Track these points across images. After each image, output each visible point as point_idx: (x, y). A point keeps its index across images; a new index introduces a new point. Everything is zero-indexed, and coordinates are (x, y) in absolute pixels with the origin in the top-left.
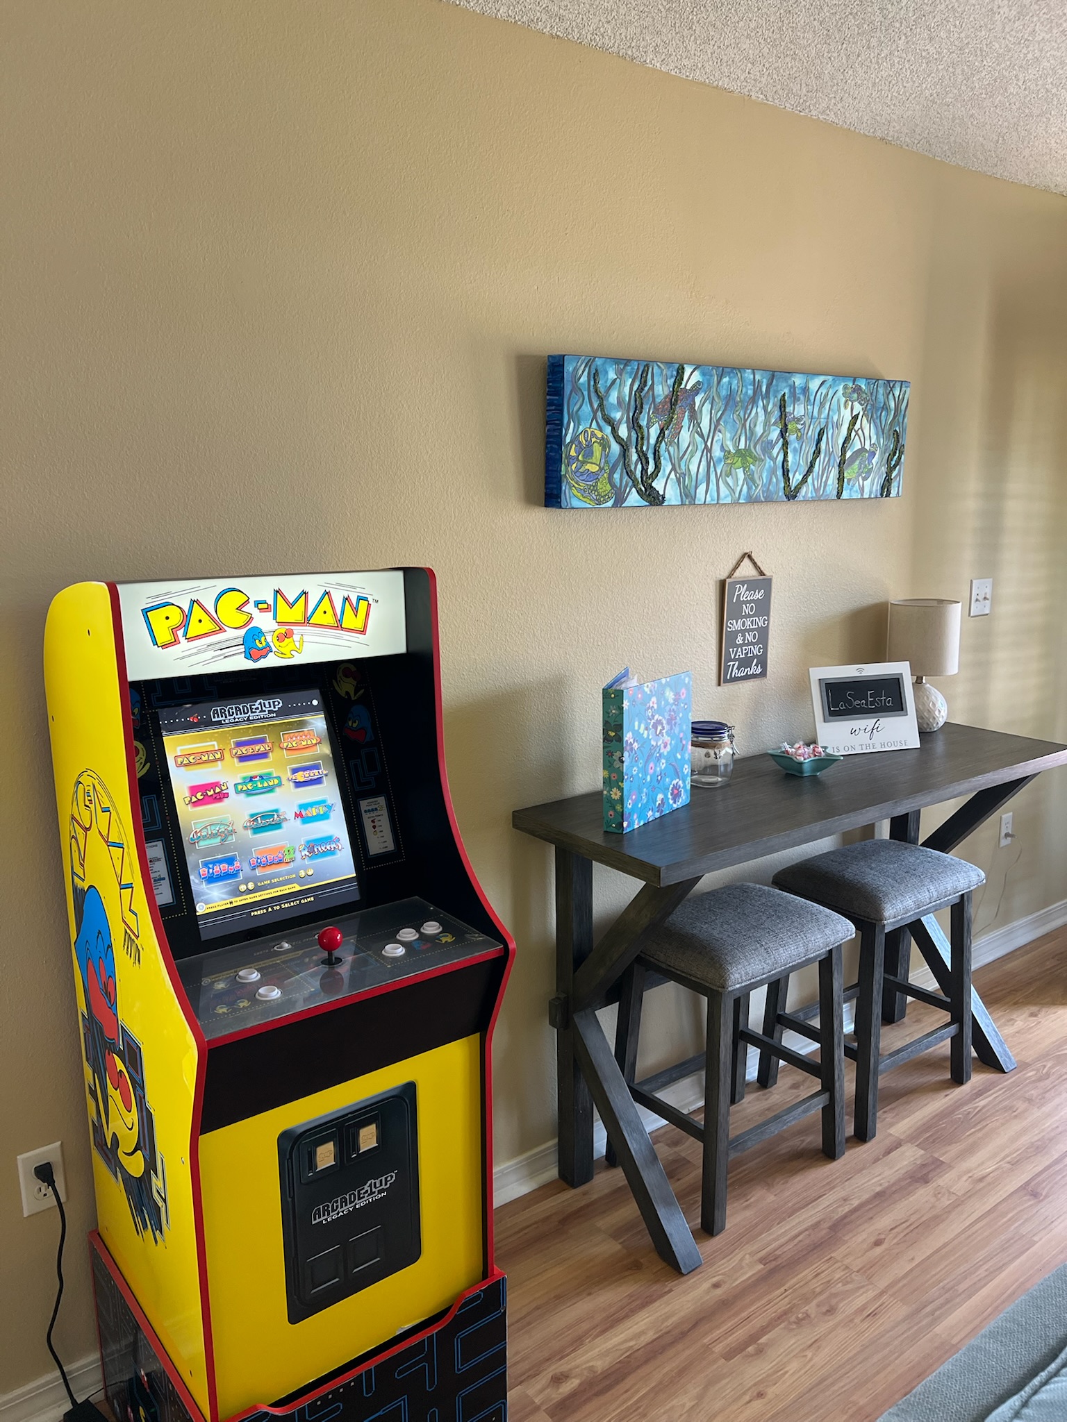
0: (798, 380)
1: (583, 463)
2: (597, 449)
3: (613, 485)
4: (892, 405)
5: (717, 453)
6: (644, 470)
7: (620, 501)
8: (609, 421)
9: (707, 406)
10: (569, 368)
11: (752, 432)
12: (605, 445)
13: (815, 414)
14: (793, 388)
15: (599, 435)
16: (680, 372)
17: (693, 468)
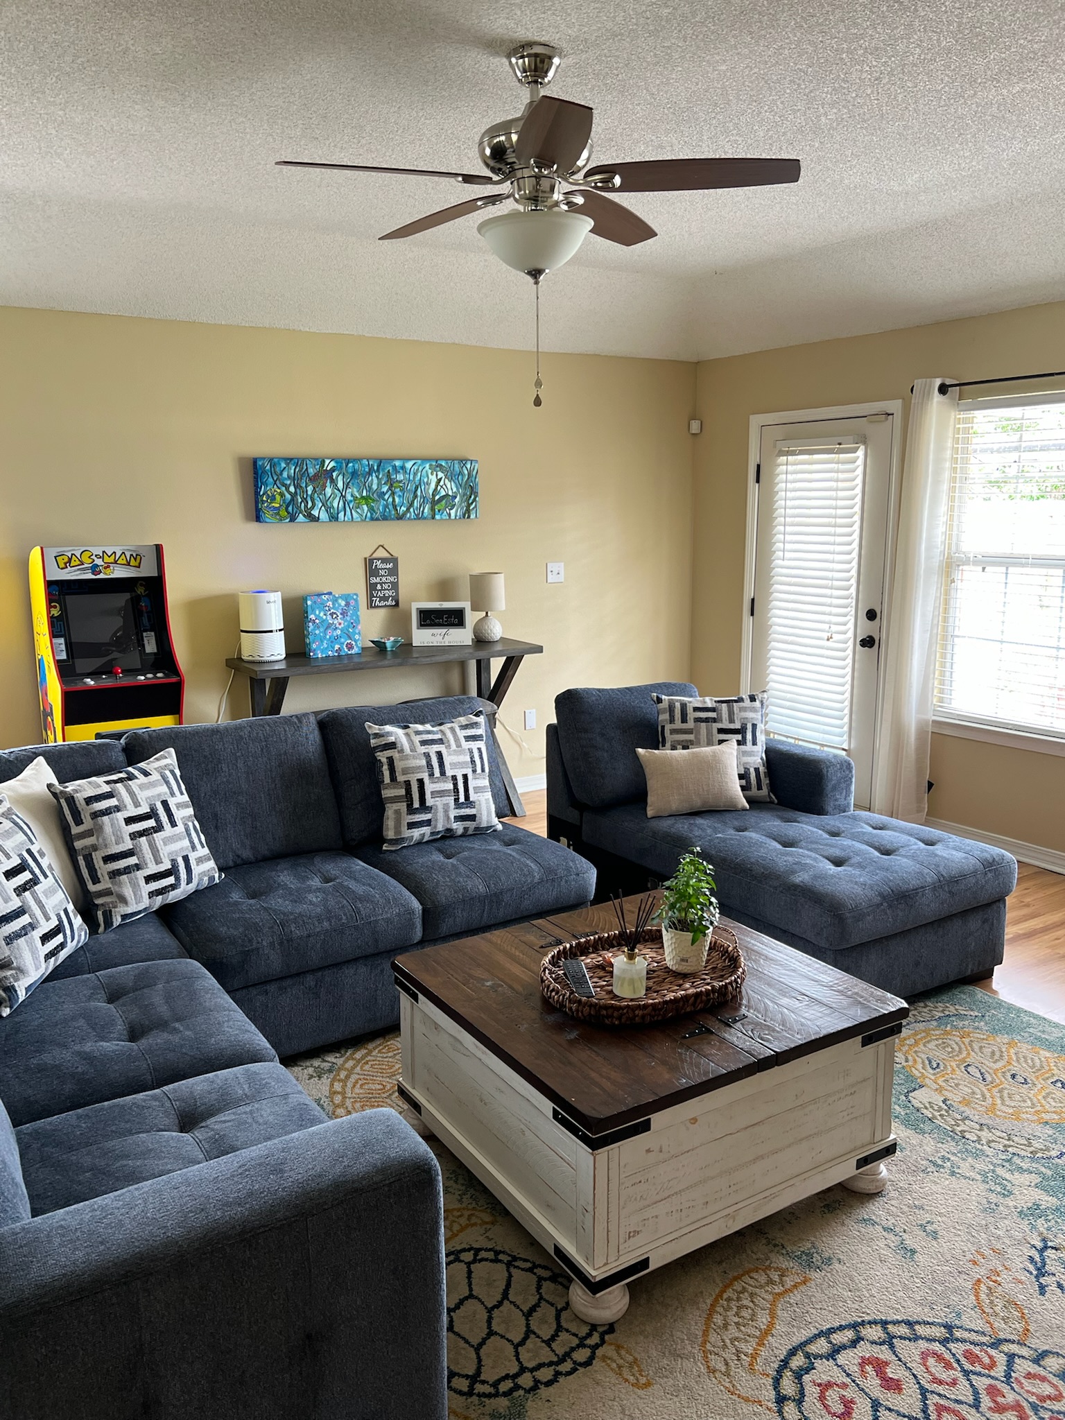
0: (398, 463)
1: (270, 503)
2: (278, 497)
3: (288, 513)
4: (466, 472)
5: (349, 497)
6: (306, 506)
7: (293, 519)
8: (284, 485)
9: (340, 478)
10: (260, 463)
11: (370, 487)
12: (282, 495)
13: (411, 478)
14: (395, 467)
15: (279, 491)
16: (323, 462)
17: (335, 505)
